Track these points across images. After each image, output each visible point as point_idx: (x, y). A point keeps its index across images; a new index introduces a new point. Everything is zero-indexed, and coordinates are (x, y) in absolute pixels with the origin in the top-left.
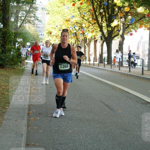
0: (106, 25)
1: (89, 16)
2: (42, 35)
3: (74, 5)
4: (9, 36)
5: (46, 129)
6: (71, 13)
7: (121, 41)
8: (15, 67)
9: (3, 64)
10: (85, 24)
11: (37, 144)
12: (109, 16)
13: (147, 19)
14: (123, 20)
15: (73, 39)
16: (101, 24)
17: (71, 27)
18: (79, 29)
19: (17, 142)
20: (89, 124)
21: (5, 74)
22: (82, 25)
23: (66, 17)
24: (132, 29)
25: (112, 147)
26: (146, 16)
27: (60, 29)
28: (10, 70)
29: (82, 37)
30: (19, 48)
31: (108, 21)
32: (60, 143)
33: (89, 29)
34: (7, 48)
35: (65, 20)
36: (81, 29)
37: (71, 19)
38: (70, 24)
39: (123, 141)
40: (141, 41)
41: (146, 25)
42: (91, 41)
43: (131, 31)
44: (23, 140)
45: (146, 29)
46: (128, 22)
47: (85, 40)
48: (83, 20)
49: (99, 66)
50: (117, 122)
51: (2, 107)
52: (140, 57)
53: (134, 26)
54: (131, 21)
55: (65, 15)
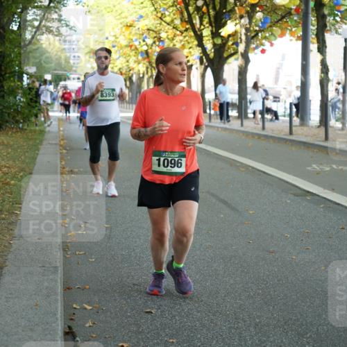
0: (210, 33)
1: (174, 15)
4: (9, 63)
5: (102, 254)
6: (136, 10)
7: (242, 66)
8: (26, 127)
10: (166, 32)
11: (87, 287)
12: (216, 13)
13: (295, 18)
14: (245, 21)
15: (141, 65)
16: (201, 30)
17: (136, 40)
18: (154, 42)
19: (46, 284)
21: (5, 142)
22: (159, 33)
23: (126, 18)
24: (264, 41)
25: (243, 286)
26: (293, 12)
27: (114, 44)
28: (15, 133)
30: (31, 86)
31: (213, 25)
32: (135, 282)
33: (175, 41)
34: (5, 88)
35: (123, 24)
36: (157, 43)
37: (136, 23)
39: (264, 273)
40: (282, 65)
41: (294, 29)
43: (262, 44)
44: (59, 281)
45: (294, 39)
46: (257, 26)
48: (161, 24)
50: (247, 235)
51: (8, 211)
52: (281, 98)
53: (267, 35)
54: (262, 23)
55: (123, 15)
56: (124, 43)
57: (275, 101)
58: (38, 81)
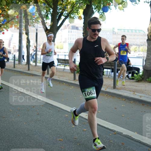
24: (4, 29)
40: (11, 39)
52: (11, 52)
53: (5, 26)
54: (3, 22)
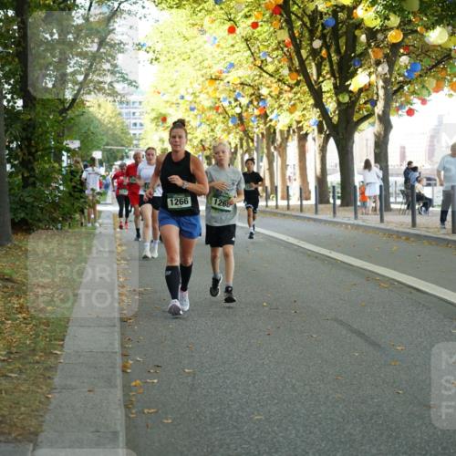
0: (332, 87)
1: (280, 62)
2: (138, 126)
3: (232, 30)
4: (41, 135)
5: (183, 412)
6: (225, 55)
7: (380, 134)
9: (30, 221)
10: (268, 87)
12: (341, 58)
14: (383, 69)
15: (232, 136)
16: (319, 83)
17: (225, 99)
18: (251, 102)
20: (311, 391)
22: (259, 89)
23: (210, 67)
24: (412, 98)
26: (453, 54)
27: (193, 106)
29: (262, 126)
31: (337, 75)
33: (281, 100)
34: (37, 171)
35: (206, 77)
36: (255, 103)
37: (224, 75)
38: (221, 88)
39: (422, 439)
40: (438, 132)
42: (287, 138)
43: (409, 102)
46: (400, 75)
47: (270, 135)
48: (260, 76)
49: (316, 212)
50: (394, 382)
51: (43, 350)
53: (417, 88)
54: (408, 71)
55: (206, 64)
56: (207, 104)
57: (429, 185)
58: (83, 161)
